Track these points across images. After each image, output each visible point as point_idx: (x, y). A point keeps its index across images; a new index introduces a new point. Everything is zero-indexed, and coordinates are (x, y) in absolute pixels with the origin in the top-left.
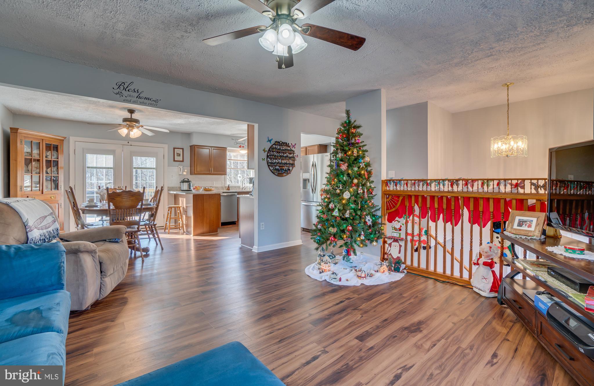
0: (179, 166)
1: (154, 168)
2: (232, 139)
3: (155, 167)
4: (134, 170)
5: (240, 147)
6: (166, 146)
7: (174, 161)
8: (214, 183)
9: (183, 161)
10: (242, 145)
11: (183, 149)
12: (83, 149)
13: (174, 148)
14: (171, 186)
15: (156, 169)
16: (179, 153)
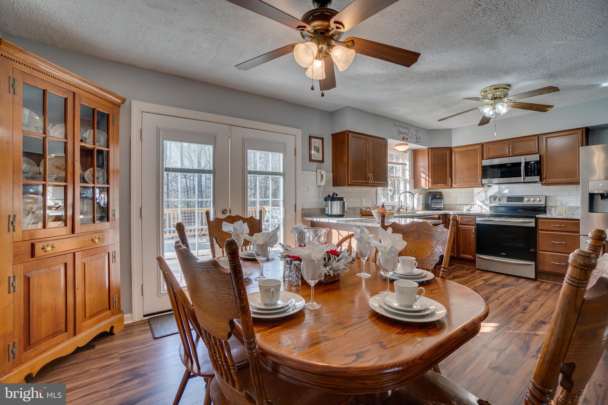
0: (319, 171)
1: (279, 174)
2: (395, 125)
3: (282, 171)
4: (250, 177)
5: (403, 139)
6: (298, 132)
7: (311, 160)
8: (363, 200)
9: (322, 161)
10: (406, 137)
11: (322, 139)
12: (158, 129)
13: (310, 137)
14: (306, 206)
15: (284, 175)
16: (317, 147)
